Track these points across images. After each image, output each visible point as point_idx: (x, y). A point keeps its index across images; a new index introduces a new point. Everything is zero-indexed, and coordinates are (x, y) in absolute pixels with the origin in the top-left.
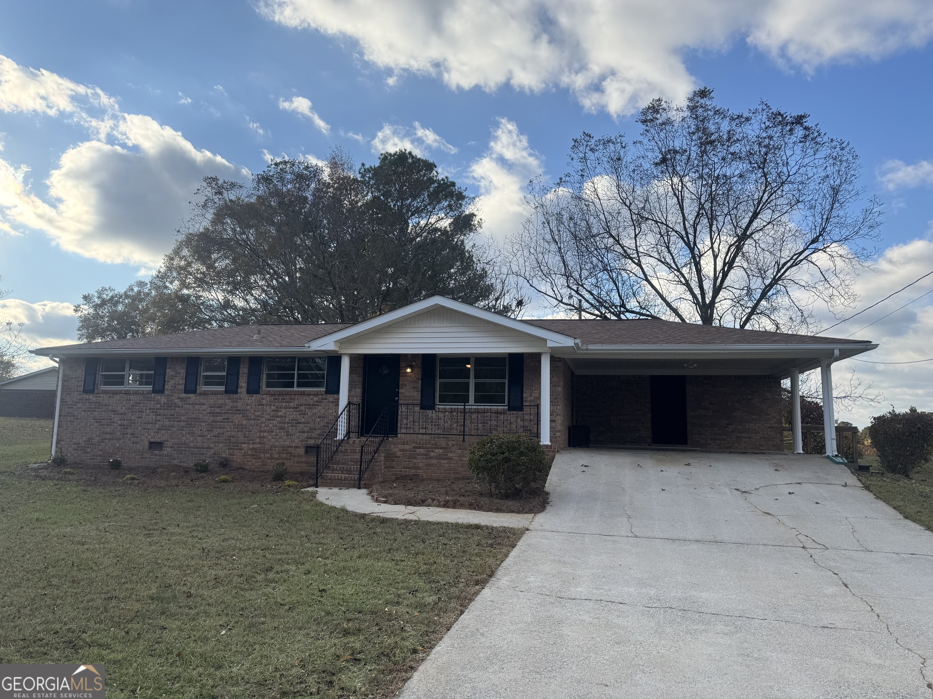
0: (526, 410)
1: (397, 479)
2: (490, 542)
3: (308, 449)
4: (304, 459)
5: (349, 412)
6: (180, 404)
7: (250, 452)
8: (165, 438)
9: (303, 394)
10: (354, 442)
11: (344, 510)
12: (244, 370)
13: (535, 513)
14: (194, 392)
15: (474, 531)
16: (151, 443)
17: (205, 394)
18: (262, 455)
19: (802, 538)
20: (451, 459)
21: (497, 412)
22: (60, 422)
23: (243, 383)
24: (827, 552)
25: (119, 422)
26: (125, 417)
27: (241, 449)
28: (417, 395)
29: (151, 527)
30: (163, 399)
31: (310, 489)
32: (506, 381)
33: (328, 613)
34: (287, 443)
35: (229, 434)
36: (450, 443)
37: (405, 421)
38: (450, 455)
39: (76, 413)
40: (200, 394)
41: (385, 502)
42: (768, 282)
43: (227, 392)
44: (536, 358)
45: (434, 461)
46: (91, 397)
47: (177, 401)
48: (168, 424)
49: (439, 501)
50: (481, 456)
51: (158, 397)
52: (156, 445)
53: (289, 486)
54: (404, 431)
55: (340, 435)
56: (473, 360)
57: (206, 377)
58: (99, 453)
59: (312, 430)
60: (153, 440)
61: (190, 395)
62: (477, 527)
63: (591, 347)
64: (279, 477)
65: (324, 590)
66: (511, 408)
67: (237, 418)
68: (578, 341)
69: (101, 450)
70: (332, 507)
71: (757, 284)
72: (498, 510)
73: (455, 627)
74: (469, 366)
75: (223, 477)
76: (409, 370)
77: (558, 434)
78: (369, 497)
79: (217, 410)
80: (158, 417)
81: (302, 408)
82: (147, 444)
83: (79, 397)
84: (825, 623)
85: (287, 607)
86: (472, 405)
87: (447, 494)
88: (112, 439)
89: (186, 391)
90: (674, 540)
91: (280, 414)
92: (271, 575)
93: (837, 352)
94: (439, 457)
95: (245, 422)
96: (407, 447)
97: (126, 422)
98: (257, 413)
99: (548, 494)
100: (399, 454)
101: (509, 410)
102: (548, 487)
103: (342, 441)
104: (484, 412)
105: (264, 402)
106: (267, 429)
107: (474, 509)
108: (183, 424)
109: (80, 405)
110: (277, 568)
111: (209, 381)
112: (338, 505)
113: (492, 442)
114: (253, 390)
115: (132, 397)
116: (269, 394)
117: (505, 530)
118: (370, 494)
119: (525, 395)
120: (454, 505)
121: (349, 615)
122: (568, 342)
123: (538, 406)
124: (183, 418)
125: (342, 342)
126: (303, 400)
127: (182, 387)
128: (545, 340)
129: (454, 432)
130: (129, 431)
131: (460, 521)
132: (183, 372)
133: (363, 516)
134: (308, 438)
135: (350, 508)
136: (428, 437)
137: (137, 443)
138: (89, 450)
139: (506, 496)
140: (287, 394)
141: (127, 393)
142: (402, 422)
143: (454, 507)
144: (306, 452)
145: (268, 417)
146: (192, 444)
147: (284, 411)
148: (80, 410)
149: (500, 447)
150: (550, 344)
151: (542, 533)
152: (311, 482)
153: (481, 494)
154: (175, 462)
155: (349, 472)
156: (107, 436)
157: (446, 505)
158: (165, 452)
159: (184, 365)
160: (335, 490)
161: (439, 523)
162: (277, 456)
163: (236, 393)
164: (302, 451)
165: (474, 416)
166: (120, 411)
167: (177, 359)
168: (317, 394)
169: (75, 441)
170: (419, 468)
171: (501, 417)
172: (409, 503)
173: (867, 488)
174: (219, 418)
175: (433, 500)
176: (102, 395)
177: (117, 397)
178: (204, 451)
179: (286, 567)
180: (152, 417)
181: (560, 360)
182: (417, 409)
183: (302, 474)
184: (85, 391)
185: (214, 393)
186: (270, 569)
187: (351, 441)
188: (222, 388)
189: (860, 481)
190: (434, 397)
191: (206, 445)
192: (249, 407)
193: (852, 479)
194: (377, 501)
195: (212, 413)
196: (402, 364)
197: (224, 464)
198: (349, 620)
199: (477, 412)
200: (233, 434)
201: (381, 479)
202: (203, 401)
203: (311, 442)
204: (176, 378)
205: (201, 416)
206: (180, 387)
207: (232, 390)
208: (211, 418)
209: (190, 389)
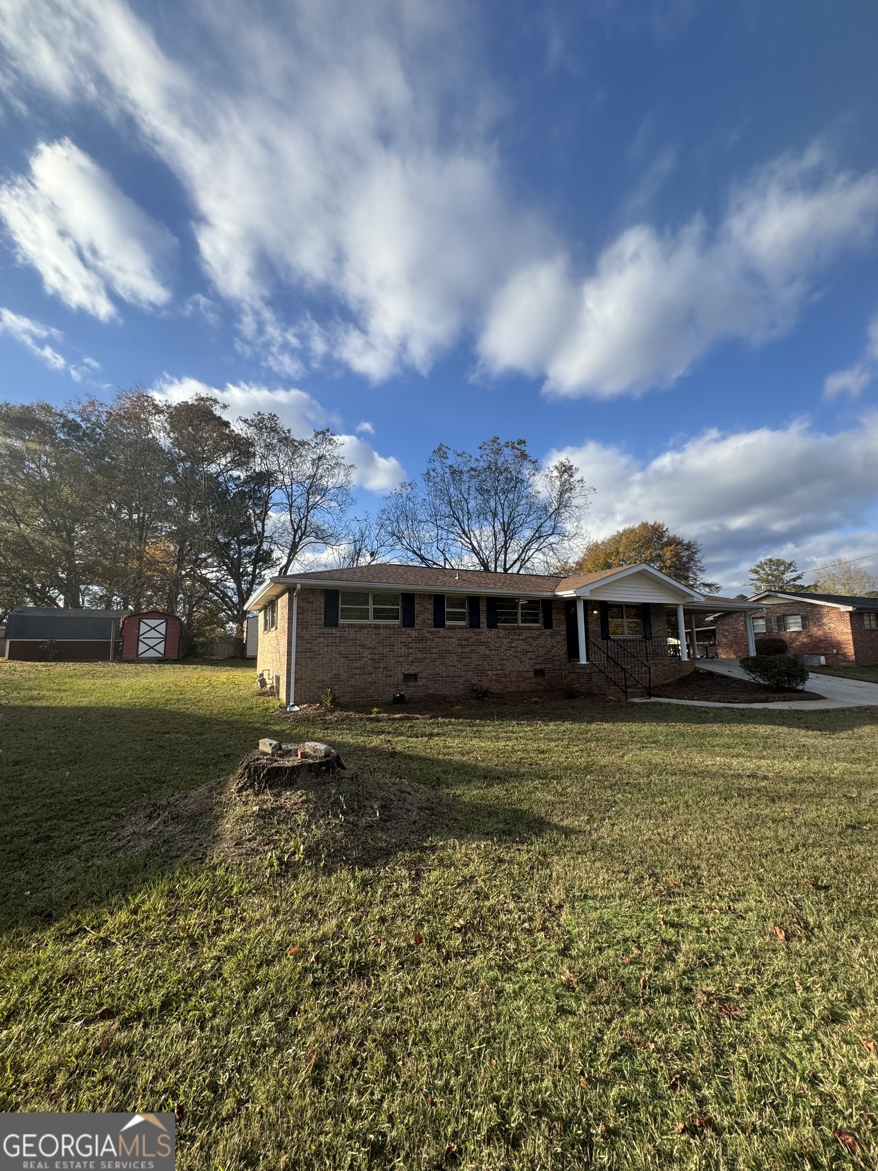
0: (654, 639)
3: (536, 672)
4: (533, 681)
6: (431, 637)
7: (494, 678)
8: (419, 670)
9: (529, 628)
12: (483, 608)
14: (443, 626)
16: (405, 675)
17: (453, 628)
18: (503, 680)
21: (640, 641)
22: (296, 658)
23: (483, 619)
25: (370, 657)
26: (376, 651)
28: (599, 630)
30: (414, 634)
32: (641, 620)
34: (521, 669)
35: (476, 663)
39: (317, 648)
40: (448, 628)
43: (470, 626)
46: (334, 631)
47: (427, 635)
48: (420, 656)
51: (408, 631)
52: (411, 677)
57: (451, 613)
58: (348, 689)
59: (537, 657)
60: (407, 672)
61: (439, 629)
66: (646, 638)
67: (482, 649)
69: (351, 686)
76: (595, 612)
79: (464, 643)
80: (410, 651)
82: (401, 677)
83: (319, 631)
86: (626, 636)
88: (363, 674)
89: (435, 626)
91: (514, 645)
95: (488, 652)
97: (377, 657)
98: (497, 645)
104: (634, 641)
105: (501, 635)
108: (436, 656)
109: (321, 640)
111: (452, 617)
114: (492, 625)
115: (381, 631)
116: (505, 629)
119: (652, 630)
124: (434, 650)
126: (528, 634)
127: (432, 622)
130: (382, 665)
132: (430, 608)
134: (535, 663)
137: (390, 676)
141: (377, 627)
144: (535, 674)
146: (445, 674)
147: (516, 642)
148: (321, 645)
154: (431, 692)
156: (357, 671)
158: (420, 683)
159: (432, 602)
162: (514, 679)
163: (478, 627)
164: (532, 674)
165: (629, 644)
166: (370, 645)
167: (424, 596)
168: (538, 629)
169: (317, 678)
171: (641, 644)
174: (467, 650)
176: (347, 629)
177: (366, 631)
178: (456, 679)
180: (404, 651)
182: (600, 640)
184: (326, 625)
185: (461, 627)
188: (467, 623)
190: (608, 631)
191: (457, 674)
192: (490, 640)
195: (462, 646)
196: (589, 608)
199: (630, 641)
200: (480, 663)
202: (452, 635)
203: (538, 667)
204: (424, 613)
205: (450, 648)
206: (429, 622)
207: (474, 624)
208: (460, 650)
209: (439, 622)
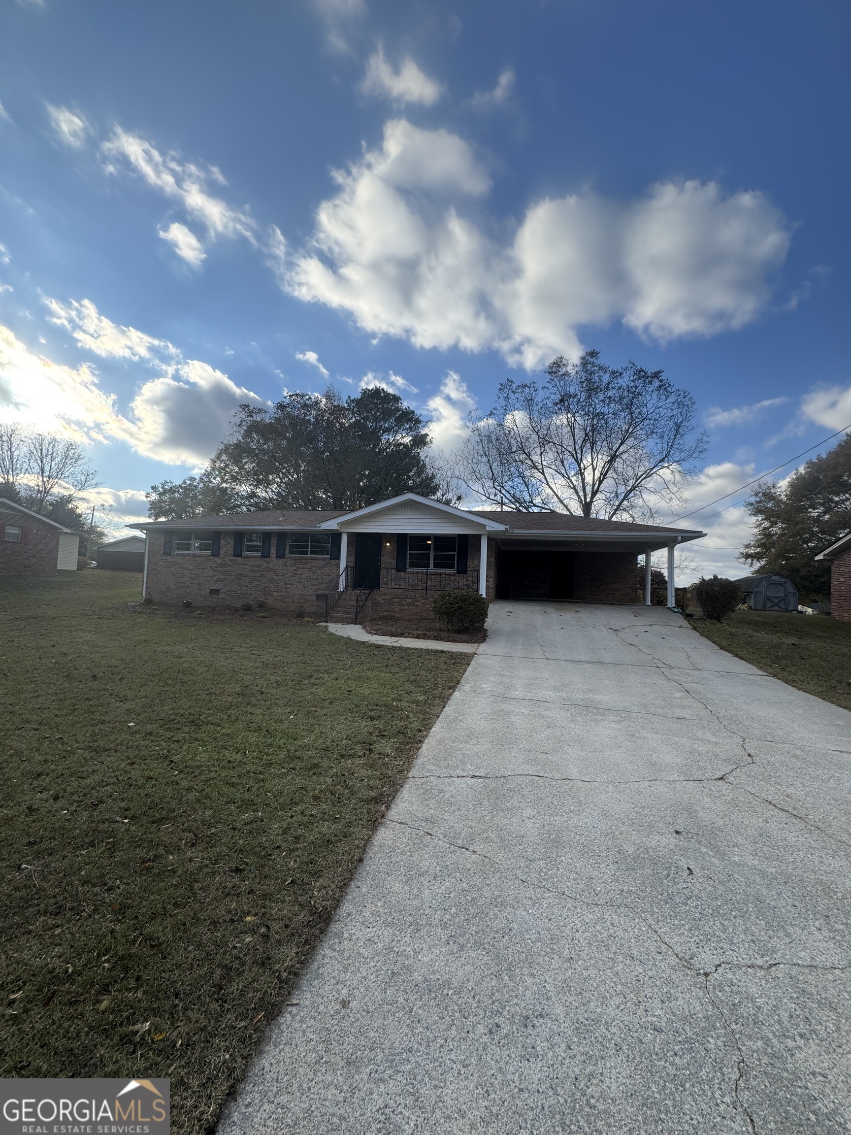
0: (470, 573)
1: (381, 618)
2: (452, 661)
3: (318, 597)
4: (315, 604)
5: (347, 572)
6: (231, 564)
7: (279, 598)
8: (220, 587)
9: (314, 559)
10: (351, 593)
11: (348, 638)
12: (274, 542)
13: (479, 643)
14: (240, 556)
15: (440, 655)
16: (211, 590)
17: (247, 557)
18: (287, 600)
19: (656, 661)
20: (417, 606)
21: (450, 575)
22: (147, 574)
23: (273, 551)
24: (672, 670)
25: (189, 576)
26: (193, 572)
27: (273, 596)
28: (394, 562)
29: (222, 647)
30: (219, 560)
31: (323, 624)
32: (456, 553)
33: (356, 706)
34: (304, 593)
35: (264, 585)
36: (417, 595)
37: (385, 580)
38: (417, 603)
39: (159, 569)
40: (244, 557)
41: (376, 634)
42: (629, 488)
43: (262, 556)
44: (478, 538)
45: (406, 607)
46: (169, 558)
47: (228, 562)
48: (222, 577)
49: (413, 634)
50: (443, 605)
51: (215, 559)
52: (214, 592)
53: (308, 621)
54: (384, 586)
55: (341, 588)
56: (432, 538)
57: (248, 546)
58: (176, 596)
59: (321, 584)
60: (212, 588)
61: (238, 558)
62: (442, 652)
63: (516, 531)
64: (300, 615)
65: (350, 691)
66: (459, 572)
67: (270, 575)
68: (507, 527)
69: (177, 594)
70: (340, 636)
71: (622, 490)
72: (454, 641)
73: (442, 716)
74: (430, 542)
75: (262, 614)
76: (388, 544)
77: (491, 590)
78: (364, 630)
79: (256, 569)
80: (216, 573)
81: (314, 569)
82: (208, 591)
83: (160, 558)
84: (678, 715)
85: (329, 701)
86: (432, 569)
87: (417, 629)
88: (184, 587)
89: (235, 556)
90: (573, 661)
91: (299, 572)
92: (312, 681)
93: (679, 538)
94: (409, 605)
95: (275, 577)
96: (387, 597)
97: (193, 576)
98: (283, 572)
99: (486, 630)
100: (382, 602)
101: (457, 573)
102: (486, 626)
103: (343, 592)
104: (441, 574)
105: (288, 564)
106: (290, 582)
107: (438, 640)
108: (233, 578)
109: (161, 563)
110: (315, 675)
111: (251, 549)
112: (345, 635)
113: (450, 596)
114: (280, 556)
115: (197, 558)
116: (291, 558)
117: (461, 654)
118: (364, 628)
119: (468, 563)
120: (424, 637)
121: (370, 707)
122: (501, 527)
123: (478, 571)
124: (233, 574)
125: (342, 524)
126: (314, 563)
127: (232, 552)
128: (485, 526)
129: (420, 587)
130: (196, 582)
131: (430, 648)
132: (232, 542)
133: (363, 643)
134: (318, 589)
135: (353, 638)
136: (401, 591)
137: (201, 590)
138: (168, 594)
139: (459, 632)
140: (304, 559)
141: (194, 556)
142: (383, 580)
143: (424, 639)
144: (317, 599)
145: (291, 574)
146: (239, 592)
147: (301, 570)
148: (162, 566)
149: (455, 598)
150: (488, 529)
151: (486, 656)
152: (322, 619)
153: (441, 630)
154: (228, 603)
155: (348, 613)
156: (181, 585)
157: (418, 637)
158: (221, 597)
159: (233, 537)
160: (340, 625)
161: (415, 649)
162: (297, 601)
163: (269, 557)
164: (314, 598)
165: (433, 577)
166: (190, 568)
167: (227, 533)
168: (324, 560)
169: (158, 588)
170: (395, 612)
171: (452, 578)
172: (392, 635)
173: (695, 629)
174: (258, 574)
175: (409, 634)
176: (176, 557)
177: (187, 558)
178: (247, 596)
179: (322, 675)
180: (211, 572)
181: (494, 539)
182: (394, 571)
183: (314, 613)
184: (164, 554)
185: (254, 557)
186: (311, 676)
187: (349, 592)
188: (260, 554)
189: (690, 624)
190: (405, 563)
191: (249, 592)
192: (277, 567)
193: (685, 623)
194: (370, 633)
195: (253, 571)
196: (384, 540)
197: (262, 606)
198: (372, 710)
199: (436, 574)
200: (267, 585)
201: (369, 619)
202: (247, 563)
203: (320, 592)
204: (227, 546)
205: (245, 572)
206: (230, 552)
207: (266, 555)
208: (252, 574)
209: (237, 554)
